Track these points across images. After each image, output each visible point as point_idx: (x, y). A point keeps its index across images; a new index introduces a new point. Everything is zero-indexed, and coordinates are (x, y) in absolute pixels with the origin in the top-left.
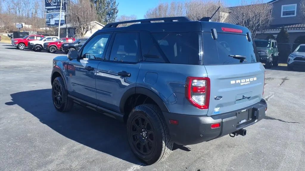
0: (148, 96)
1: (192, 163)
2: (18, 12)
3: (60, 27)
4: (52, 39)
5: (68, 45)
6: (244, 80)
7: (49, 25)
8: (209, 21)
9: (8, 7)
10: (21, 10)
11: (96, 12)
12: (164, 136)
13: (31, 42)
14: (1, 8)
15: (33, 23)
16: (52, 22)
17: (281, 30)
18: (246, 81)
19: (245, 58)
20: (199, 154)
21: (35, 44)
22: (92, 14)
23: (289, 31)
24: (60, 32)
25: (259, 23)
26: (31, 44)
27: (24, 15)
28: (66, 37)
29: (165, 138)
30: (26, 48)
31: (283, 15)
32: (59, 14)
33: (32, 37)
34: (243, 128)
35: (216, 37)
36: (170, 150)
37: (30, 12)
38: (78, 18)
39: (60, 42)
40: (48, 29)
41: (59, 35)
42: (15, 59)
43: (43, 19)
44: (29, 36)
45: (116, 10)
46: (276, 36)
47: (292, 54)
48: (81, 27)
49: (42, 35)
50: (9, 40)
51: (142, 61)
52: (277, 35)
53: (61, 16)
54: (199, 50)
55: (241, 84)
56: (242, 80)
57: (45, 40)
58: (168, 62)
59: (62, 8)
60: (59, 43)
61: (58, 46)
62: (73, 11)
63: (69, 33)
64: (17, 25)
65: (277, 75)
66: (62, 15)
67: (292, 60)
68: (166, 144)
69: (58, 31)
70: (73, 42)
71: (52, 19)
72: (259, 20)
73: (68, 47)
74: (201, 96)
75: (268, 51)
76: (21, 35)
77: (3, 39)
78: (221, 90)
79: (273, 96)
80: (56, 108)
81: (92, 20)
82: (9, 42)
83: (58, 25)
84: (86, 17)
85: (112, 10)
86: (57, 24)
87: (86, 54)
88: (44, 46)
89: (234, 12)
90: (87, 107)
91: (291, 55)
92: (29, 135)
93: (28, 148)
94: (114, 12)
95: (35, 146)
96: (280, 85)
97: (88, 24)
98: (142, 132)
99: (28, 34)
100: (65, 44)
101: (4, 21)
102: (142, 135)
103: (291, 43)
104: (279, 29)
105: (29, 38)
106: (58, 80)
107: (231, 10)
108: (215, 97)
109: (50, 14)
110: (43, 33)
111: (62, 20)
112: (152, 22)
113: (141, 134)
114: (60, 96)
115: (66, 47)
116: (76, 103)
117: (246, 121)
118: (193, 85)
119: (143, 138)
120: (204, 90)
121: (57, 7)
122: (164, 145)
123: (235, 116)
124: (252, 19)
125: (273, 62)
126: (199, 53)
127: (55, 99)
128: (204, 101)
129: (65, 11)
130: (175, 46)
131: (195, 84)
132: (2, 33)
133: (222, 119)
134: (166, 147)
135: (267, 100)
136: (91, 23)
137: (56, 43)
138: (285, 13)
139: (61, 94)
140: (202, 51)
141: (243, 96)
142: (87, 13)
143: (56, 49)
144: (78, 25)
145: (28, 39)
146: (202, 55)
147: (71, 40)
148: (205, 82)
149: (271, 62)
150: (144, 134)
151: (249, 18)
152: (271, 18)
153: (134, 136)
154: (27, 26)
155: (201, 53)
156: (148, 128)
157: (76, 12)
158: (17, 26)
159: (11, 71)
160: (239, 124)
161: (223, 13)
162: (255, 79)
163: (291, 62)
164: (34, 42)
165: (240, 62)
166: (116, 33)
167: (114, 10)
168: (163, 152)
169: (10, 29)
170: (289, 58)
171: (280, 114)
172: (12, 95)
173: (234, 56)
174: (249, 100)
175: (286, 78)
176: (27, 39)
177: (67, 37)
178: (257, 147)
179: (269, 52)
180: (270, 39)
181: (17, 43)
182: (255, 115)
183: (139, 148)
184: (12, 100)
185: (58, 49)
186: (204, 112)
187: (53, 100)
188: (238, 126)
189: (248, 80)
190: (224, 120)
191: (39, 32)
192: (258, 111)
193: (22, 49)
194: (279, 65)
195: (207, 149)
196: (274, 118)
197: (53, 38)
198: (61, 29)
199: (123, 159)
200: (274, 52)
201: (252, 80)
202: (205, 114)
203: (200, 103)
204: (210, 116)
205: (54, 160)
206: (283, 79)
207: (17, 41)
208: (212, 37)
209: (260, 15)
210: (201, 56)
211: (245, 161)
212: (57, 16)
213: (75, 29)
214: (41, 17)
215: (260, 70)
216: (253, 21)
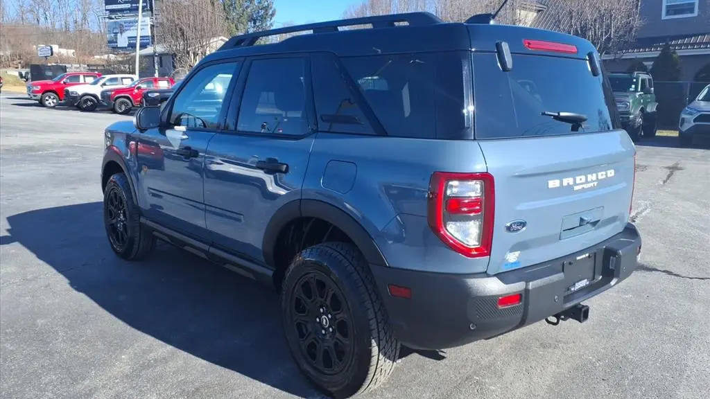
0: (331, 224)
1: (449, 393)
2: (42, 19)
3: (139, 52)
4: (119, 80)
5: (158, 94)
6: (583, 178)
7: (115, 49)
8: (488, 23)
9: (18, 8)
10: (49, 15)
11: (223, 15)
12: (374, 326)
13: (71, 89)
14: (4, 9)
15: (78, 44)
16: (122, 41)
17: (661, 49)
18: (589, 180)
19: (585, 120)
20: (469, 368)
21: (80, 93)
22: (213, 20)
23: (680, 53)
24: (141, 63)
25: (610, 35)
26: (72, 93)
27: (57, 26)
28: (154, 76)
29: (379, 332)
30: (60, 104)
31: (668, 13)
32: (137, 22)
33: (75, 78)
34: (581, 303)
35: (509, 65)
36: (391, 362)
37: (70, 20)
38: (181, 29)
39: (139, 88)
40: (112, 57)
41: (137, 72)
42: (33, 129)
43: (102, 35)
44: (67, 75)
45: (271, 8)
46: (649, 64)
47: (688, 108)
48: (188, 53)
49: (97, 72)
50: (22, 85)
51: (315, 132)
52: (652, 63)
53: (142, 25)
54: (463, 102)
55: (576, 188)
56: (578, 179)
57: (104, 84)
58: (382, 133)
59: (143, 7)
60: (136, 91)
61: (135, 96)
62: (169, 13)
63: (161, 66)
64: (39, 51)
65: (656, 159)
66: (143, 23)
67: (690, 122)
68: (381, 347)
69: (135, 61)
70: (170, 87)
71: (121, 33)
72: (609, 26)
73: (157, 99)
74: (472, 223)
75: (631, 101)
76: (50, 74)
77: (8, 82)
78: (523, 207)
79: (648, 211)
80: (114, 250)
81: (214, 35)
82: (22, 90)
83: (135, 47)
84: (199, 27)
85: (262, 9)
86: (132, 46)
87: (181, 115)
88: (102, 97)
89: (548, 8)
90: (186, 248)
91: (686, 108)
92: (40, 322)
93: (34, 357)
94: (267, 14)
95: (51, 354)
96: (664, 182)
97: (204, 43)
98: (320, 316)
99: (64, 69)
100: (151, 92)
101: (9, 42)
102: (320, 323)
103: (686, 81)
104: (656, 47)
105: (67, 79)
106: (118, 182)
107: (541, 4)
108: (508, 225)
109: (115, 22)
110: (102, 68)
111: (145, 37)
112: (340, 29)
113: (318, 320)
114: (122, 222)
115: (154, 99)
116: (161, 239)
117: (588, 283)
118: (449, 192)
119: (323, 332)
120: (478, 208)
121: (133, 5)
122: (375, 350)
123: (560, 272)
124: (592, 25)
125: (643, 127)
126: (463, 108)
127: (112, 229)
128: (479, 235)
129: (152, 16)
130: (406, 92)
131: (455, 190)
132: (5, 70)
133: (527, 282)
134: (381, 356)
135: (634, 221)
136: (211, 41)
137: (130, 90)
138: (672, 10)
139: (125, 216)
140: (471, 102)
141: (582, 220)
142: (203, 19)
143: (130, 104)
144: (182, 47)
145: (64, 83)
146: (471, 113)
147: (166, 82)
148: (481, 185)
149: (639, 127)
150: (325, 320)
151: (586, 23)
152: (637, 23)
153: (299, 325)
154: (64, 51)
155: (469, 109)
156: (336, 305)
157: (176, 17)
158: (39, 53)
159: (19, 160)
160: (569, 292)
161: (523, 12)
162: (611, 173)
163: (686, 127)
164: (77, 90)
165: (573, 130)
166: (252, 61)
167: (266, 8)
168: (372, 369)
169: (24, 59)
170: (683, 116)
171: (667, 256)
172: (10, 219)
173: (557, 114)
174: (596, 229)
175: (678, 164)
176: (62, 82)
177: (156, 75)
178: (614, 345)
179: (635, 103)
180: (636, 73)
181: (38, 92)
182: (611, 267)
183: (314, 357)
184: (8, 230)
185: (135, 104)
186: (480, 263)
187: (107, 230)
188: (567, 298)
189: (592, 177)
190: (531, 285)
191: (92, 66)
192: (620, 257)
193: (52, 105)
194: (657, 134)
195: (489, 354)
196: (654, 267)
197: (122, 78)
198: (141, 56)
199: (272, 386)
200: (646, 103)
201: (604, 177)
202: (481, 269)
203: (468, 241)
204: (495, 275)
205: (96, 389)
206: (669, 168)
207: (39, 87)
208: (499, 65)
209: (611, 16)
210: (468, 116)
211: (587, 385)
212: (133, 28)
213: (176, 56)
214: (96, 30)
215: (620, 149)
216: (595, 29)
